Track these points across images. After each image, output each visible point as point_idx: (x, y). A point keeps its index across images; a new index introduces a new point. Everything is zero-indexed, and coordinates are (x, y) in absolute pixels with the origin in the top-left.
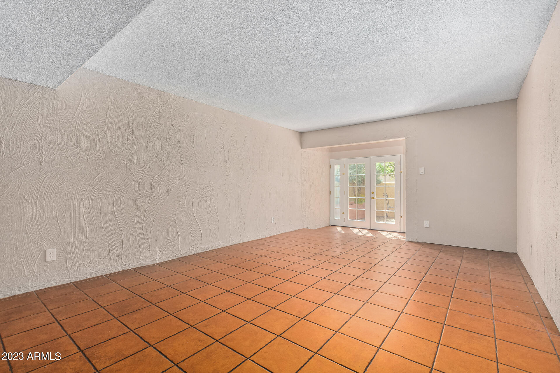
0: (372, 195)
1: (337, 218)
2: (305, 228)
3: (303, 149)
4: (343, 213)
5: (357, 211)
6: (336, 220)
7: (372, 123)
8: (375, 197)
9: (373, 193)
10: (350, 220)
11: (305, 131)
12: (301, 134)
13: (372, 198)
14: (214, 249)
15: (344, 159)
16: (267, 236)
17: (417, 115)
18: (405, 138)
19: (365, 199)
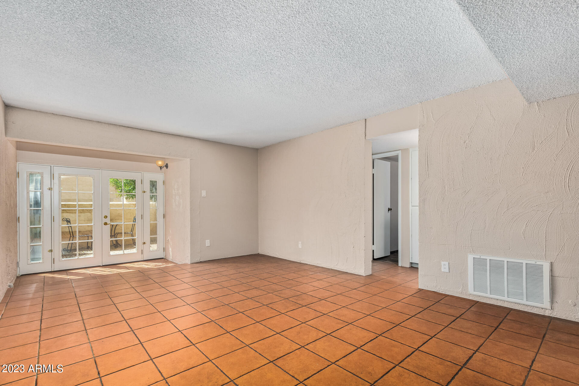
0: (105, 220)
3: (6, 138)
4: (51, 251)
5: (77, 245)
6: (32, 263)
8: (109, 222)
10: (63, 259)
12: (7, 107)
13: (104, 224)
17: (200, 139)
18: (189, 159)
19: (92, 226)
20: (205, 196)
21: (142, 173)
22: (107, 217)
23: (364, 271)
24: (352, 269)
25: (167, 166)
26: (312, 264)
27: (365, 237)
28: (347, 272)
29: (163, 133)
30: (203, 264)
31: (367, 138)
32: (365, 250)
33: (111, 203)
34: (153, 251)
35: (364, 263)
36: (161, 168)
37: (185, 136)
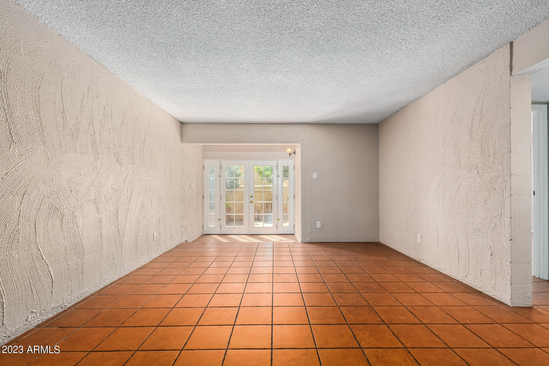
0: (251, 199)
1: (212, 226)
2: (184, 241)
3: (183, 144)
4: (219, 220)
5: (234, 217)
6: (210, 227)
7: (269, 124)
8: (253, 201)
9: (252, 197)
10: (226, 226)
11: (188, 122)
12: (182, 124)
13: (251, 202)
14: (74, 303)
15: (221, 160)
16: (148, 261)
17: (311, 124)
18: (300, 144)
19: (243, 203)
20: (316, 178)
21: (277, 161)
22: (252, 196)
23: (509, 297)
24: (490, 289)
25: (295, 153)
26: (434, 268)
27: (511, 240)
28: (482, 292)
29: (277, 124)
30: (311, 245)
31: (513, 73)
32: (511, 263)
33: (255, 186)
34: (285, 227)
35: (509, 284)
36: (290, 155)
37: (297, 123)
